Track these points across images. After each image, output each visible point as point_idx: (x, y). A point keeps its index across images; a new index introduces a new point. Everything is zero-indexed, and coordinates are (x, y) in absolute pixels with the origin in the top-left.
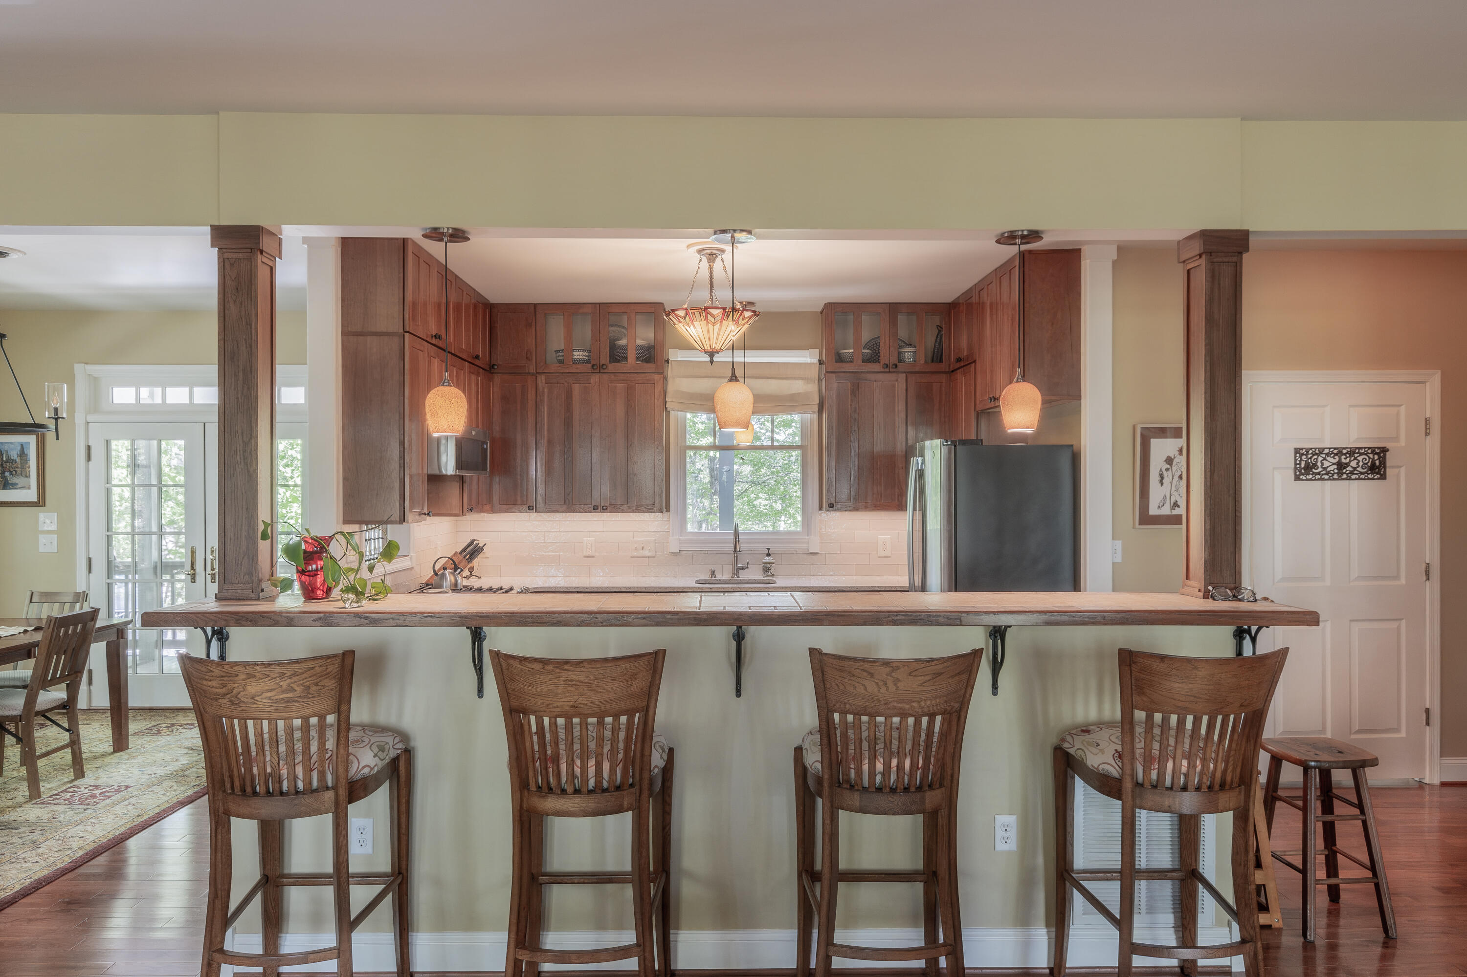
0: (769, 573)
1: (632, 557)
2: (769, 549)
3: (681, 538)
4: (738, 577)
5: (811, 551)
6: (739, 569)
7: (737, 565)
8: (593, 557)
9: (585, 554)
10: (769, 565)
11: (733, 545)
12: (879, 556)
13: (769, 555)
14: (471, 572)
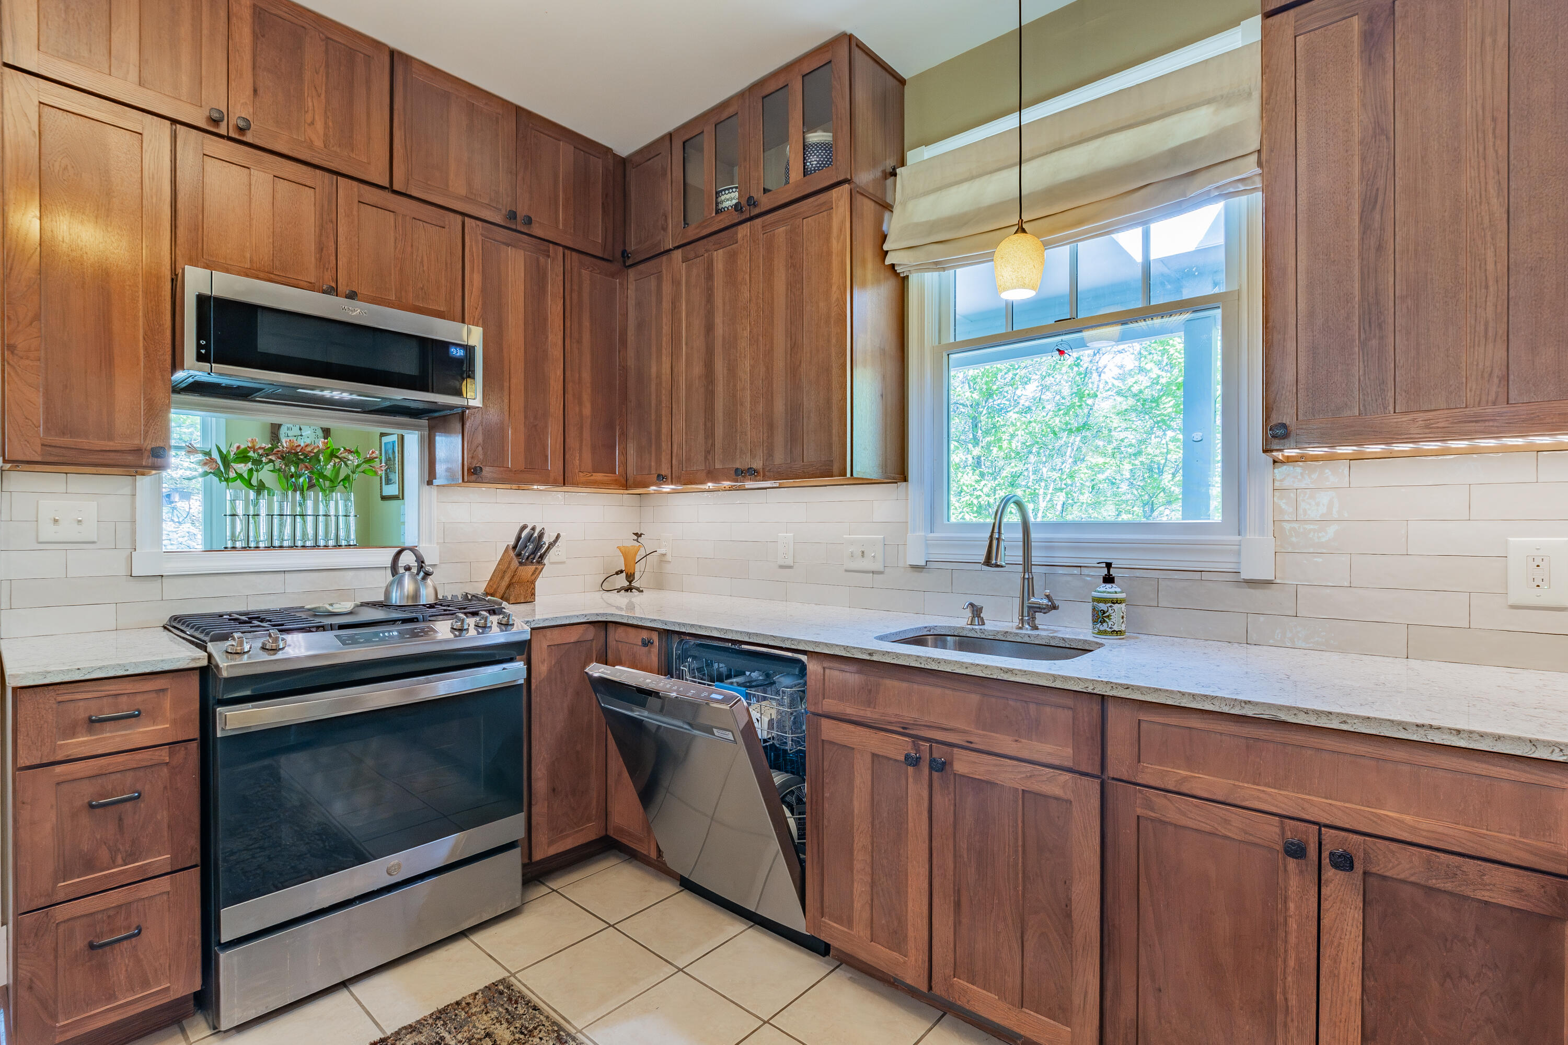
0: (1104, 627)
1: (846, 571)
2: (1109, 565)
3: (932, 535)
4: (1035, 628)
5: (1245, 575)
6: (1036, 609)
7: (1029, 599)
8: (790, 567)
9: (781, 562)
10: (1103, 606)
11: (985, 552)
12: (1512, 600)
13: (1109, 579)
14: (630, 582)
